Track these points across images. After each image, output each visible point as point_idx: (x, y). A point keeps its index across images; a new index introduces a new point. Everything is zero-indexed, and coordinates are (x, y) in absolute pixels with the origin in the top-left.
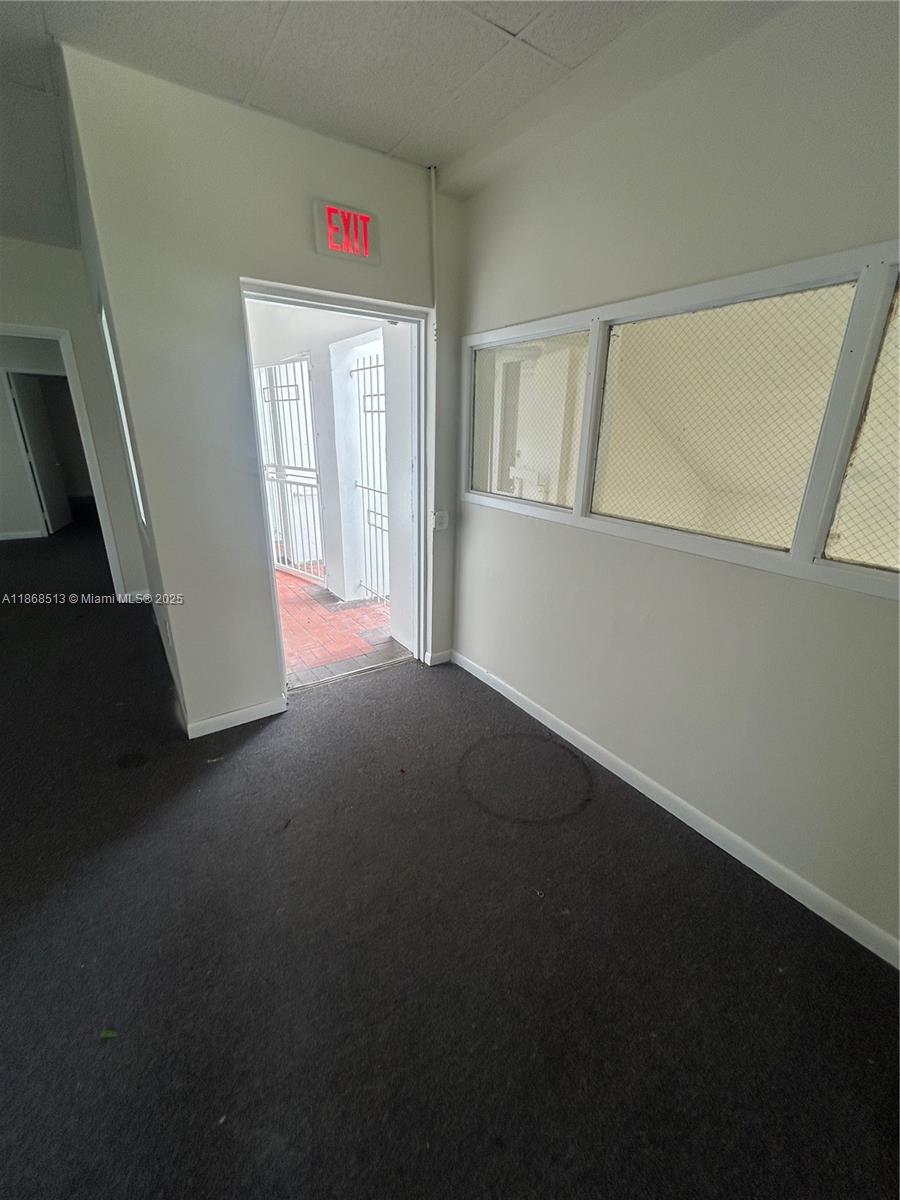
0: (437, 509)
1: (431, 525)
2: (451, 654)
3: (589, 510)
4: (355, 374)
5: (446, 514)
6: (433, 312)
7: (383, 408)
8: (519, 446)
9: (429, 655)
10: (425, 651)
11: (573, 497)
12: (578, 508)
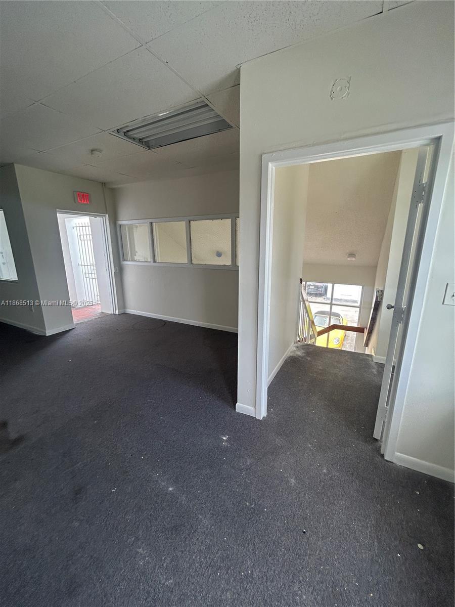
0: (114, 267)
1: (113, 271)
2: (125, 311)
3: (155, 261)
4: (75, 228)
5: (117, 268)
6: (107, 216)
7: (91, 239)
8: (136, 250)
9: (117, 311)
10: (116, 310)
11: (150, 259)
12: (152, 261)
